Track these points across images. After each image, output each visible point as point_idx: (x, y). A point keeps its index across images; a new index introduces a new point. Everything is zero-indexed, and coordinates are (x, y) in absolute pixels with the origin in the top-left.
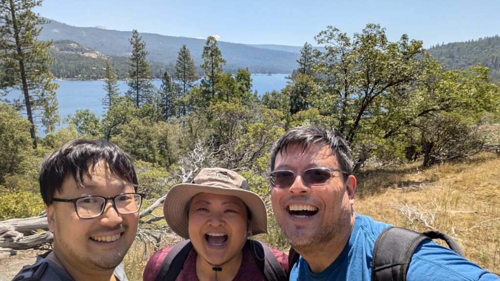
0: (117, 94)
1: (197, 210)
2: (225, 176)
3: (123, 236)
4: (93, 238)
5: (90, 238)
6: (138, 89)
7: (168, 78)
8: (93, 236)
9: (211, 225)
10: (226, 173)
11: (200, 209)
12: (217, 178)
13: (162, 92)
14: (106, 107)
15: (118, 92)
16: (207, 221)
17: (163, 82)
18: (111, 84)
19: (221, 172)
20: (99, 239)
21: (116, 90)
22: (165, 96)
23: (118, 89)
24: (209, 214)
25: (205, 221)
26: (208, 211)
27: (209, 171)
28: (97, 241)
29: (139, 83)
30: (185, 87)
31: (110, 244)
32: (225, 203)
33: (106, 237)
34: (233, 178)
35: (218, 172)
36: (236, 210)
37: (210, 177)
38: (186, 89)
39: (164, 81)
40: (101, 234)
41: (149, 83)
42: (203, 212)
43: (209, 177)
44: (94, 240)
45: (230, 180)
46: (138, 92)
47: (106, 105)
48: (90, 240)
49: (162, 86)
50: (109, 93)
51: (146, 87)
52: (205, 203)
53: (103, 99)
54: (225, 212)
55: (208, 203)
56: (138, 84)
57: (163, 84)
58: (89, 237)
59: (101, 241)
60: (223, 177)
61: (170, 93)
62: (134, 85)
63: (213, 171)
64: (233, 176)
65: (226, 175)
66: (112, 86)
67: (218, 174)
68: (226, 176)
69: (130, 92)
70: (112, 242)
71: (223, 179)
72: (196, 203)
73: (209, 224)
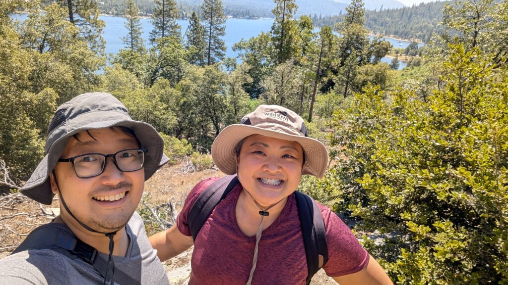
0: (140, 33)
1: (253, 153)
2: (284, 116)
3: (128, 194)
4: (96, 198)
5: (93, 198)
6: (163, 29)
7: (196, 19)
8: (95, 196)
9: (267, 171)
10: (286, 113)
11: (256, 152)
12: (276, 118)
13: (189, 34)
14: (127, 46)
15: (141, 31)
16: (264, 166)
17: (190, 23)
18: (133, 22)
19: (281, 112)
20: (102, 199)
21: (139, 29)
22: (192, 38)
23: (141, 28)
24: (265, 158)
25: (261, 166)
26: (265, 155)
27: (268, 109)
28: (100, 200)
29: (165, 22)
30: (211, 29)
31: (114, 203)
32: (284, 147)
33: (109, 196)
34: (293, 120)
35: (276, 111)
36: (294, 156)
37: (269, 116)
38: (212, 31)
39: (192, 22)
40: (103, 193)
41: (176, 24)
42: (258, 156)
43: (267, 116)
44: (97, 200)
45: (289, 122)
46: (163, 33)
47: (127, 44)
48: (93, 200)
49: (189, 27)
50: (131, 31)
51: (172, 27)
52: (262, 146)
53: (124, 38)
54: (282, 157)
55: (266, 146)
56: (164, 24)
57: (190, 25)
58: (91, 197)
59: (104, 201)
60: (282, 119)
61: (197, 35)
62: (160, 25)
63: (272, 110)
64: (293, 117)
65: (286, 115)
66: (135, 24)
67: (277, 114)
68: (286, 117)
69: (155, 32)
70: (115, 201)
71: (282, 120)
72: (251, 145)
73: (265, 169)
